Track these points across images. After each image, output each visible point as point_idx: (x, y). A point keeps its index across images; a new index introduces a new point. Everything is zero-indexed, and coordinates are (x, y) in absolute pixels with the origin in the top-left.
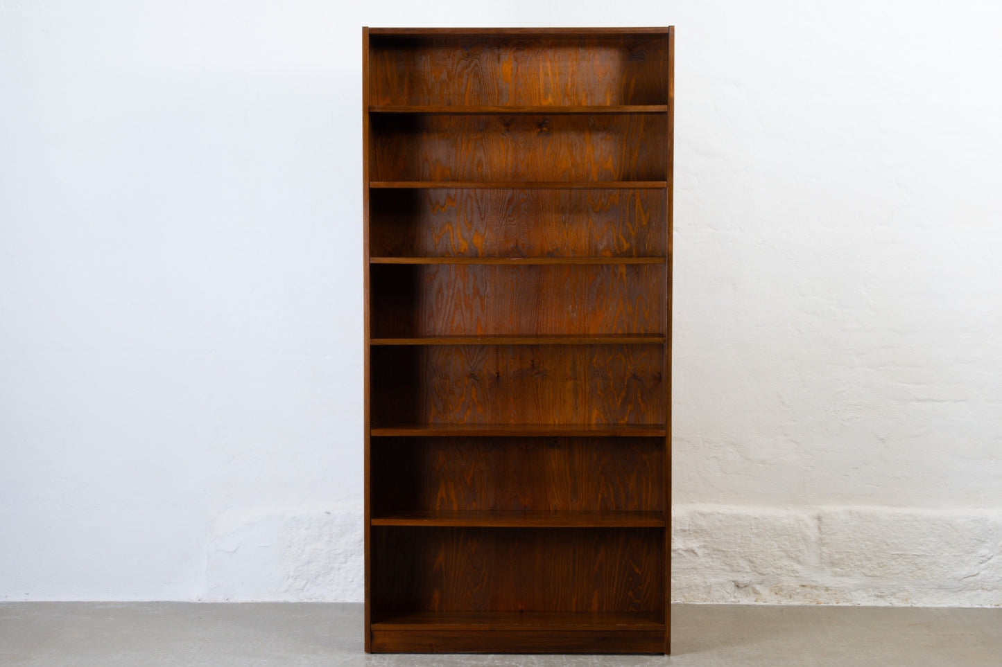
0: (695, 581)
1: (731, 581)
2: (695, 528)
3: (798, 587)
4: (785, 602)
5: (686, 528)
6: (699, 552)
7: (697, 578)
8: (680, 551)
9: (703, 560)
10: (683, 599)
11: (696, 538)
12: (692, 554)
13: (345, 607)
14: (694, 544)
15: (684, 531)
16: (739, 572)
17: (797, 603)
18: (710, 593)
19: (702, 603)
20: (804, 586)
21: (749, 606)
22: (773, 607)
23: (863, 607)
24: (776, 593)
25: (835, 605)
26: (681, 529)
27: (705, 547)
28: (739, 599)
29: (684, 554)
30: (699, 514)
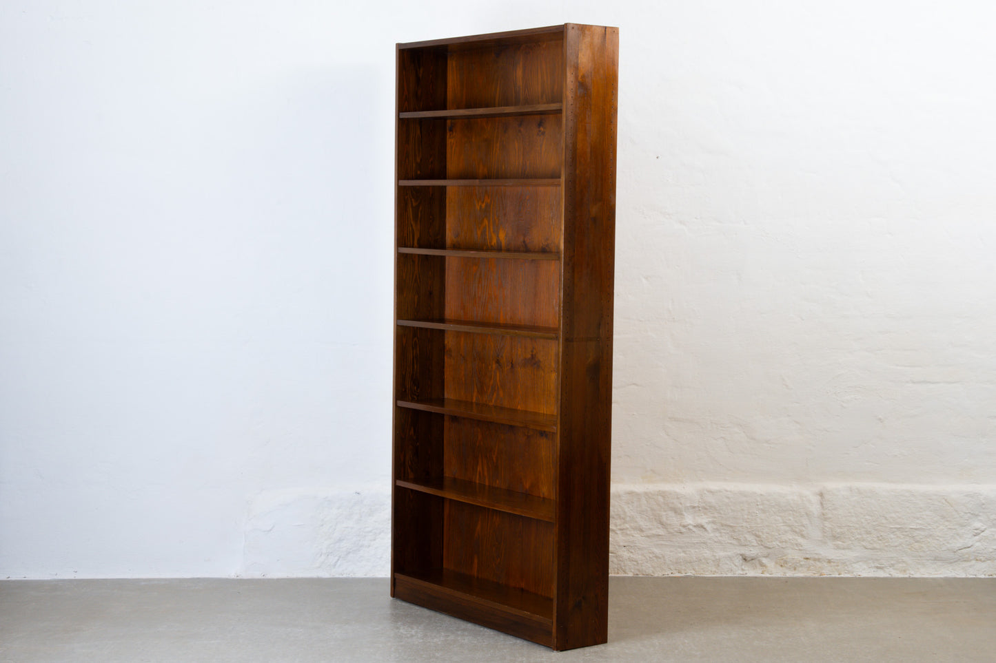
0: (705, 555)
1: (738, 554)
2: (704, 505)
3: (802, 559)
4: (790, 574)
5: (696, 505)
6: (708, 527)
7: (707, 552)
8: (691, 527)
9: (712, 535)
10: (693, 572)
11: (705, 514)
12: (702, 529)
13: (375, 582)
14: (703, 520)
15: (694, 507)
16: (745, 546)
17: (801, 575)
18: (718, 566)
19: (711, 576)
20: (807, 559)
21: (756, 577)
22: (778, 579)
23: (863, 578)
24: (781, 566)
25: (837, 576)
26: (691, 506)
27: (714, 522)
28: (747, 572)
29: (694, 529)
30: (708, 491)
